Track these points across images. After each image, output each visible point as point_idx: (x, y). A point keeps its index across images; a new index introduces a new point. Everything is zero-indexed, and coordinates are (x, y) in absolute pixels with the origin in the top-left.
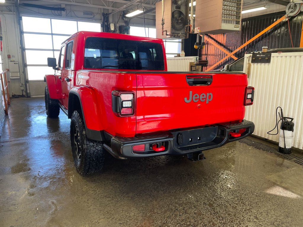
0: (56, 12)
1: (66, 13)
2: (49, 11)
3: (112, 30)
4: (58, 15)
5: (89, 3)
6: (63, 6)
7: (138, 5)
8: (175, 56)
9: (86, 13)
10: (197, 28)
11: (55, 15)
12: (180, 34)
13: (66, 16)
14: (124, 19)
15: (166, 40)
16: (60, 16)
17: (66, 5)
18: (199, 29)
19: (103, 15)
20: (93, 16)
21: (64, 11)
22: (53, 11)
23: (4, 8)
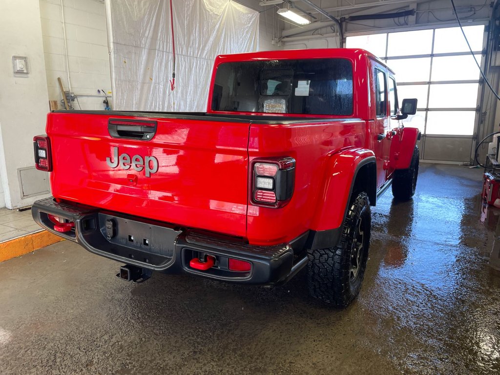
1: (416, 18)
4: (403, 23)
6: (413, 7)
11: (398, 25)
13: (416, 23)
17: (419, 4)
19: (491, 6)
20: (472, 13)
21: (413, 15)
22: (396, 19)
23: (329, 29)
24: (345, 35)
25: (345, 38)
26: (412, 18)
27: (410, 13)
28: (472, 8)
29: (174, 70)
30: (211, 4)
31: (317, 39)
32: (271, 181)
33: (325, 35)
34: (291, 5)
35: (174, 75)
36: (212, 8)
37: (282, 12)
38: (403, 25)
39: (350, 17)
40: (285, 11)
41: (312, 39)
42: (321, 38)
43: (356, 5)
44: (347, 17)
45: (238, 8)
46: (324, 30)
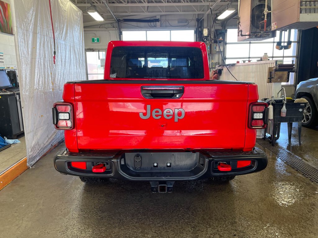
0: (152, 23)
1: (161, 24)
2: (146, 24)
3: (205, 35)
4: (153, 26)
5: (179, 11)
6: (158, 17)
7: (228, 4)
8: (258, 61)
9: (180, 21)
10: (274, 23)
11: (151, 27)
12: (262, 33)
13: (161, 27)
14: (217, 22)
15: (251, 42)
16: (155, 27)
17: (161, 16)
18: (276, 24)
19: (197, 21)
20: (187, 23)
21: (159, 22)
22: (149, 23)
23: (110, 25)
24: (122, 30)
25: (122, 32)
26: (158, 24)
27: (157, 20)
28: (186, 21)
29: (55, 49)
30: (62, 2)
31: (102, 31)
32: (262, 114)
33: (108, 29)
34: (95, 8)
35: (55, 52)
36: (62, 6)
37: (91, 12)
38: (153, 27)
39: (124, 19)
40: (93, 12)
41: (99, 30)
42: (105, 31)
43: (131, 13)
44: (121, 19)
45: (74, 7)
46: (106, 26)
